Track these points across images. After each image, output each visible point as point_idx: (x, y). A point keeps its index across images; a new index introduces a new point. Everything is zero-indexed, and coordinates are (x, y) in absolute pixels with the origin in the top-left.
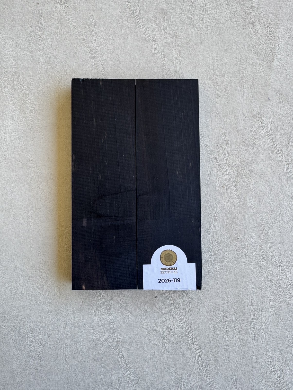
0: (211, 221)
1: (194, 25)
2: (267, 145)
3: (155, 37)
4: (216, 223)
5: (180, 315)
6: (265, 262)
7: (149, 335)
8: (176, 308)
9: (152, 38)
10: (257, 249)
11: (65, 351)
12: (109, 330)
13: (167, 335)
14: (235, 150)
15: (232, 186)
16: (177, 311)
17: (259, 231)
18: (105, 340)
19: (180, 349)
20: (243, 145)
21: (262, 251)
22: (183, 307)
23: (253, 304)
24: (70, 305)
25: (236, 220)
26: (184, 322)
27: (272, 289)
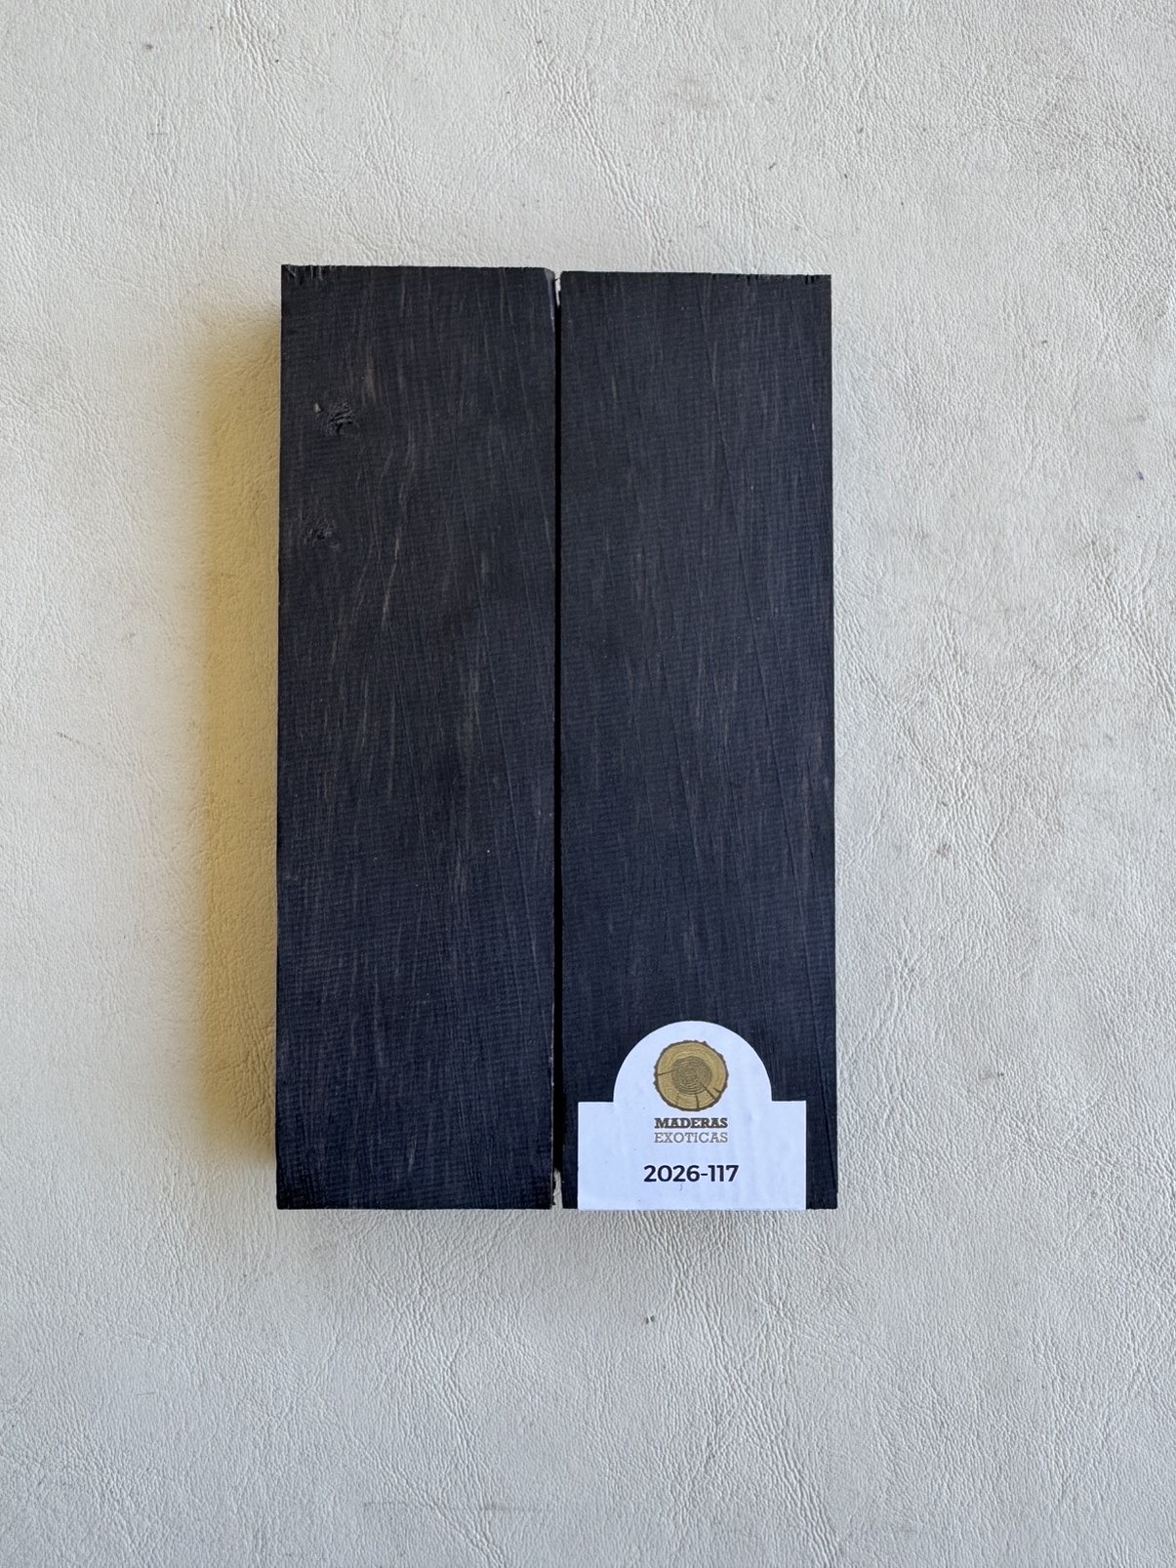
0: (888, 999)
1: (824, 152)
2: (1131, 675)
3: (655, 202)
4: (907, 1006)
5: (749, 1395)
6: (1112, 1173)
7: (620, 1479)
8: (735, 1368)
9: (642, 205)
10: (1077, 1119)
11: (263, 1546)
12: (450, 1457)
13: (693, 1482)
14: (993, 695)
15: (977, 852)
16: (737, 1381)
17: (1090, 1042)
18: (433, 1499)
19: (747, 1539)
20: (1028, 676)
21: (1100, 1126)
22: (765, 1361)
23: (1057, 1348)
24: (286, 1352)
25: (993, 995)
26: (768, 1424)
27: (1138, 1285)
